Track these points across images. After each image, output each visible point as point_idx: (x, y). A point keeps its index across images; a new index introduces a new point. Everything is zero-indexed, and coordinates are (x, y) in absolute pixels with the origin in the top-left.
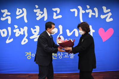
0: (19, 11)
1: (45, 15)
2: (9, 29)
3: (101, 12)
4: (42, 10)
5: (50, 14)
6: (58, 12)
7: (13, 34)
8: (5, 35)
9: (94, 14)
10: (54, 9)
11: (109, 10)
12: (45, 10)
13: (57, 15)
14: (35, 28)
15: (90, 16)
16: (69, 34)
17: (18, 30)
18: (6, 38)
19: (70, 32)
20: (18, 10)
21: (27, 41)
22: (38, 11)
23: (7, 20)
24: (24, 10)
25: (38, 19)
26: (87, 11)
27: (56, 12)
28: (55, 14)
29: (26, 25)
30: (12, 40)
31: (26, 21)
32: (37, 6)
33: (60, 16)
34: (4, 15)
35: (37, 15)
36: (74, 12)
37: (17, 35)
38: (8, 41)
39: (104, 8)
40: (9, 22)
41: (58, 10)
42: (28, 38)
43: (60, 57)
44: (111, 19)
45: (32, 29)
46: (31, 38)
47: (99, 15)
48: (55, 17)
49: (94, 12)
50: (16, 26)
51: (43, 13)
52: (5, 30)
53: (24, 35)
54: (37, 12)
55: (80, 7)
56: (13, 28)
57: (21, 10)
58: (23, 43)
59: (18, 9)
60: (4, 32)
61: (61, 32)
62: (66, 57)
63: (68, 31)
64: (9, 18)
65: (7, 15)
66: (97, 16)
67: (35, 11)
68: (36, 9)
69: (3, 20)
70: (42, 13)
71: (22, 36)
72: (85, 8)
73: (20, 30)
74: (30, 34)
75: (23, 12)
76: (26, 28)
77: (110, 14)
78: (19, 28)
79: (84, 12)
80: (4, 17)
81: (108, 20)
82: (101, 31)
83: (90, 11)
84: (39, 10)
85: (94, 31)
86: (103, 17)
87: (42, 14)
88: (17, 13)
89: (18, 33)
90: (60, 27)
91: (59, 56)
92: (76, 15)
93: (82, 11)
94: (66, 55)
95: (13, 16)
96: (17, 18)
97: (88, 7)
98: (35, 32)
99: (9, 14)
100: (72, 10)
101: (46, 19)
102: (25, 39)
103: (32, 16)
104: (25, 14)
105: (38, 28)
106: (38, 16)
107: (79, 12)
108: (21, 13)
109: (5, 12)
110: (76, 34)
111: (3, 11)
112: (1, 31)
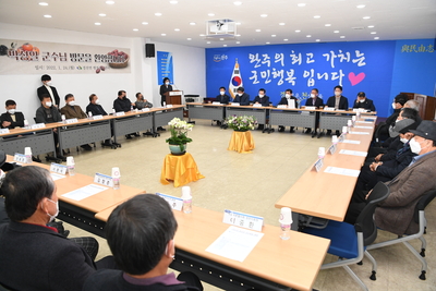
1: (300, 59)
2: (269, 71)
3: (353, 56)
4: (297, 55)
5: (304, 59)
6: (311, 57)
7: (271, 76)
8: (265, 77)
9: (346, 59)
10: (308, 55)
11: (363, 54)
12: (300, 55)
13: (310, 60)
14: (290, 71)
15: (341, 61)
16: (319, 77)
17: (276, 72)
18: (265, 79)
19: (321, 76)
20: (277, 54)
21: (282, 82)
22: (293, 56)
23: (267, 63)
24: (282, 55)
25: (293, 63)
26: (339, 56)
27: (309, 57)
28: (308, 59)
29: (283, 68)
30: (270, 81)
31: (283, 65)
32: (293, 52)
33: (313, 61)
34: (265, 59)
35: (293, 59)
37: (275, 77)
38: (267, 82)
39: (357, 52)
40: (269, 65)
41: (312, 55)
42: (283, 80)
44: (364, 64)
45: (287, 72)
46: (286, 79)
47: (351, 60)
48: (308, 62)
49: (346, 56)
50: (274, 69)
51: (298, 58)
52: (265, 72)
53: (281, 77)
55: (332, 52)
56: (272, 71)
57: (279, 55)
60: (264, 74)
61: (312, 76)
63: (319, 74)
64: (269, 62)
65: (267, 60)
66: (348, 61)
67: (291, 56)
68: (292, 54)
71: (278, 78)
72: (337, 53)
74: (286, 76)
76: (282, 71)
77: (363, 58)
79: (336, 56)
80: (265, 61)
81: (360, 65)
82: (351, 75)
83: (342, 55)
84: (295, 55)
85: (344, 75)
86: (354, 61)
88: (276, 58)
89: (275, 75)
90: (312, 71)
92: (328, 60)
93: (334, 56)
95: (272, 60)
96: (276, 62)
97: (341, 51)
98: (290, 74)
99: (269, 58)
100: (324, 55)
101: (300, 63)
102: (281, 80)
103: (288, 60)
104: (282, 59)
105: (292, 71)
106: (293, 61)
107: (330, 57)
108: (280, 58)
109: (266, 56)
110: (327, 78)
111: (264, 56)
112: (261, 73)
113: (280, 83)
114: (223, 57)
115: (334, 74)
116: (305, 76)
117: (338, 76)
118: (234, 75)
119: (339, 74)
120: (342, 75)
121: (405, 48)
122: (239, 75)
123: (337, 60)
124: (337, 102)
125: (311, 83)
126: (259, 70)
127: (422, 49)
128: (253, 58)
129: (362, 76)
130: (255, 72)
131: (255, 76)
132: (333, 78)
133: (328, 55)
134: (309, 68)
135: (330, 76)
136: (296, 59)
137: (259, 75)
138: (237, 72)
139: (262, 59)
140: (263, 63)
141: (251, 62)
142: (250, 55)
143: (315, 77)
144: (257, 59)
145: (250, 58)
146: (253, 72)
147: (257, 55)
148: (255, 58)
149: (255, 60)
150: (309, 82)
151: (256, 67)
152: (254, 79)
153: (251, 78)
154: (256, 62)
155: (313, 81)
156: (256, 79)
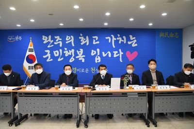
1: (87, 41)
2: (61, 50)
3: (128, 39)
4: (85, 38)
5: (91, 40)
7: (63, 54)
8: (57, 55)
9: (123, 41)
10: (94, 37)
11: (135, 38)
12: (87, 37)
13: (96, 41)
14: (80, 51)
15: (120, 42)
16: (104, 55)
17: (67, 51)
18: (58, 57)
20: (67, 37)
21: (74, 59)
22: (82, 38)
23: (59, 43)
24: (72, 37)
25: (82, 44)
26: (118, 39)
27: (95, 39)
28: (94, 40)
29: (73, 48)
30: (62, 59)
31: (73, 45)
32: (81, 35)
33: (98, 42)
34: (57, 41)
35: (81, 41)
37: (66, 55)
38: (59, 60)
39: (131, 36)
40: (61, 46)
41: (97, 38)
42: (74, 57)
44: (136, 45)
45: (77, 51)
46: (77, 57)
47: (127, 42)
48: (94, 43)
49: (123, 39)
50: (66, 49)
52: (57, 51)
53: (72, 55)
55: (112, 36)
56: (63, 50)
58: (71, 61)
60: (56, 53)
61: (98, 54)
63: (103, 53)
64: (61, 43)
65: (59, 41)
66: (125, 42)
67: (80, 38)
71: (70, 56)
72: (116, 37)
73: (69, 52)
74: (76, 54)
75: (71, 38)
76: (73, 51)
77: (135, 41)
78: (68, 50)
79: (115, 39)
81: (134, 45)
82: (128, 53)
83: (120, 38)
85: (122, 53)
86: (129, 43)
88: (67, 39)
89: (67, 53)
90: (98, 50)
92: (110, 42)
93: (114, 39)
95: (64, 41)
96: (67, 42)
97: (119, 35)
98: (80, 53)
99: (61, 39)
100: (107, 38)
101: (87, 44)
102: (72, 58)
103: (77, 41)
104: (72, 40)
105: (82, 50)
107: (112, 39)
108: (70, 39)
109: (58, 38)
110: (110, 56)
111: (56, 37)
112: (54, 52)
113: (72, 60)
114: (17, 38)
115: (115, 52)
116: (92, 54)
117: (118, 54)
118: (28, 53)
119: (119, 53)
120: (121, 53)
121: (161, 35)
122: (33, 53)
123: (117, 42)
124: (154, 76)
125: (98, 60)
126: (52, 50)
127: (172, 35)
128: (46, 39)
129: (135, 54)
130: (48, 51)
131: (49, 55)
132: (115, 56)
133: (109, 38)
134: (95, 47)
135: (113, 54)
136: (84, 41)
137: (52, 54)
138: (31, 50)
139: (55, 40)
140: (55, 43)
141: (44, 42)
142: (44, 37)
143: (101, 55)
144: (50, 40)
145: (43, 39)
146: (46, 51)
147: (50, 37)
148: (48, 39)
149: (48, 41)
150: (96, 59)
151: (49, 46)
152: (48, 57)
153: (44, 57)
154: (49, 42)
155: (99, 58)
156: (49, 58)
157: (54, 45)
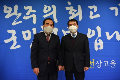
0: (47, 9)
1: (80, 14)
2: (34, 30)
4: (76, 8)
5: (86, 13)
6: (95, 11)
10: (90, 7)
12: (80, 7)
13: (94, 14)
14: (68, 30)
16: (109, 37)
19: (110, 35)
20: (46, 7)
22: (71, 9)
23: (32, 19)
24: (54, 7)
25: (71, 18)
27: (93, 10)
28: (91, 13)
31: (56, 21)
32: (69, 3)
33: (98, 16)
34: (28, 13)
35: (70, 13)
36: (114, 10)
40: (34, 22)
41: (95, 8)
43: (99, 66)
45: (63, 31)
48: (92, 17)
51: (77, 11)
52: (28, 32)
54: (69, 10)
57: (49, 7)
59: (45, 5)
60: (27, 35)
61: (99, 35)
62: (106, 66)
63: (107, 34)
64: (34, 17)
65: (31, 13)
67: (67, 8)
68: (69, 6)
69: (26, 19)
70: (75, 11)
75: (52, 10)
80: (28, 16)
84: (72, 7)
87: (75, 13)
88: (45, 11)
90: (99, 29)
91: (98, 64)
92: (116, 14)
94: (106, 64)
95: (39, 14)
96: (45, 16)
99: (34, 11)
100: (112, 9)
101: (80, 19)
104: (54, 12)
106: (71, 15)
108: (50, 11)
109: (29, 9)
110: (118, 38)
111: (26, 8)
112: (24, 33)
116: (89, 36)
125: (99, 45)
126: (19, 30)
128: (9, 12)
130: (13, 32)
131: (14, 38)
134: (93, 24)
139: (24, 12)
140: (25, 18)
141: (7, 17)
142: (5, 7)
143: (104, 38)
144: (15, 13)
145: (5, 11)
146: (9, 32)
147: (16, 7)
148: (13, 12)
149: (12, 14)
150: (96, 44)
151: (14, 24)
152: (12, 42)
153: (6, 41)
154: (14, 17)
155: (101, 43)
156: (15, 43)
157: (23, 20)
